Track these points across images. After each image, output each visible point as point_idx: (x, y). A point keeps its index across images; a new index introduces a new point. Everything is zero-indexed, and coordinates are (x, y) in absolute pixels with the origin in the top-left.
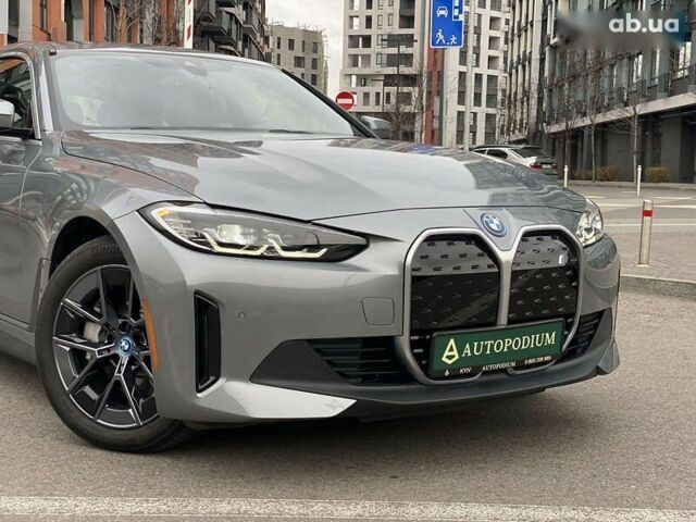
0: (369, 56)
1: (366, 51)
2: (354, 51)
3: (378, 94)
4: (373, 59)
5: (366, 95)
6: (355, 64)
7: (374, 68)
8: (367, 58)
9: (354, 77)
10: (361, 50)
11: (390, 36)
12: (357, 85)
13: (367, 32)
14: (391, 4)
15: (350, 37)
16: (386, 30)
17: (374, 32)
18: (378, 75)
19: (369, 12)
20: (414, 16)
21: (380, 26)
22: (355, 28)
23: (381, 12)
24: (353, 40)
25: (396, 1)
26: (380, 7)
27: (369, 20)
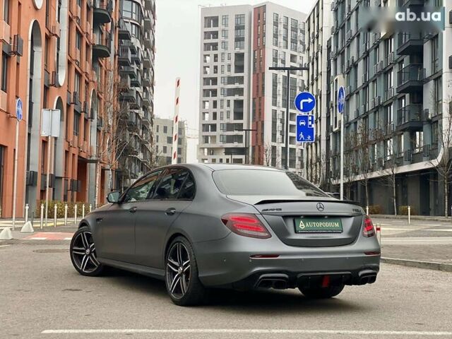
0: (215, 137)
1: (214, 133)
2: (206, 133)
3: (221, 160)
4: (218, 139)
5: (214, 161)
6: (207, 142)
7: (219, 144)
8: (214, 138)
9: (206, 150)
10: (210, 133)
11: (228, 124)
12: (208, 154)
13: (214, 122)
14: (229, 106)
15: (203, 125)
16: (226, 121)
17: (218, 122)
18: (221, 148)
19: (215, 110)
20: (242, 113)
21: (222, 118)
22: (206, 120)
23: (222, 110)
24: (205, 127)
25: (232, 104)
26: (222, 107)
27: (215, 114)
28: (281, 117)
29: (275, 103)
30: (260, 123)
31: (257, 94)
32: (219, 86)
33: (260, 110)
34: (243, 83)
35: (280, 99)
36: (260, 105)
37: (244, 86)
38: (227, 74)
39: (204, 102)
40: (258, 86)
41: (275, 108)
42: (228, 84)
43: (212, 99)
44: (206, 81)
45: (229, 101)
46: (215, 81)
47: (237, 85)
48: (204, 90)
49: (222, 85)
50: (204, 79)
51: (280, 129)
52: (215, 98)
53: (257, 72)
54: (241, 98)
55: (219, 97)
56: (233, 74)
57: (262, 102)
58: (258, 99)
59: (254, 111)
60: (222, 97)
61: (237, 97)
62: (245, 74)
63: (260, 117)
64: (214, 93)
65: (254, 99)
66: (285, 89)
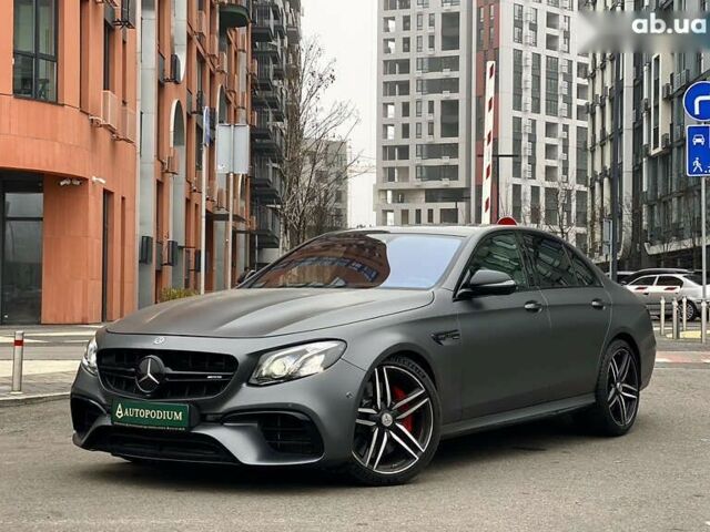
1: (404, 163)
2: (390, 163)
3: (418, 212)
4: (412, 172)
5: (405, 213)
7: (413, 182)
8: (404, 170)
9: (389, 193)
10: (397, 163)
11: (430, 146)
12: (393, 202)
13: (404, 142)
14: (431, 111)
15: (385, 147)
16: (426, 139)
17: (412, 142)
18: (418, 190)
19: (406, 120)
20: (457, 124)
21: (419, 135)
22: (390, 138)
23: (419, 120)
24: (388, 152)
25: (438, 108)
26: (419, 114)
27: (406, 129)
28: (528, 129)
29: (517, 105)
32: (414, 75)
34: (457, 69)
35: (527, 97)
37: (461, 74)
38: (427, 52)
39: (386, 105)
41: (518, 114)
42: (431, 70)
43: (399, 99)
44: (389, 66)
45: (431, 103)
46: (404, 66)
47: (446, 73)
48: (385, 83)
49: (419, 74)
50: (385, 62)
51: (529, 153)
52: (405, 98)
53: (485, 47)
54: (454, 96)
55: (414, 95)
56: (439, 52)
60: (419, 96)
61: (446, 95)
62: (461, 52)
64: (404, 88)
66: (536, 78)
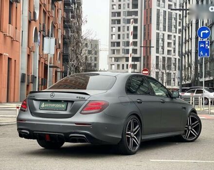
0: (119, 50)
2: (113, 48)
3: (123, 65)
4: (121, 51)
5: (118, 65)
6: (114, 53)
7: (121, 55)
9: (113, 58)
10: (116, 48)
12: (114, 61)
13: (118, 40)
14: (128, 30)
15: (112, 42)
16: (126, 40)
17: (121, 40)
18: (123, 57)
19: (119, 33)
20: (137, 35)
21: (123, 38)
22: (114, 39)
23: (124, 33)
24: (113, 44)
26: (124, 31)
27: (119, 36)
28: (162, 37)
29: (158, 29)
30: (148, 41)
31: (147, 22)
32: (122, 18)
33: (148, 33)
34: (137, 15)
35: (161, 26)
36: (148, 30)
37: (139, 17)
38: (127, 9)
39: (112, 28)
40: (147, 17)
41: (158, 31)
42: (128, 16)
43: (117, 26)
44: (113, 14)
45: (128, 27)
46: (119, 14)
47: (133, 17)
48: (112, 20)
49: (124, 17)
50: (112, 12)
51: (162, 45)
52: (119, 25)
53: (147, 8)
54: (136, 25)
55: (122, 24)
56: (131, 9)
57: (150, 28)
58: (147, 25)
59: (145, 33)
60: (124, 24)
62: (139, 10)
63: (148, 38)
64: (119, 21)
65: (144, 26)
66: (165, 19)
